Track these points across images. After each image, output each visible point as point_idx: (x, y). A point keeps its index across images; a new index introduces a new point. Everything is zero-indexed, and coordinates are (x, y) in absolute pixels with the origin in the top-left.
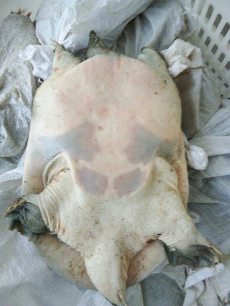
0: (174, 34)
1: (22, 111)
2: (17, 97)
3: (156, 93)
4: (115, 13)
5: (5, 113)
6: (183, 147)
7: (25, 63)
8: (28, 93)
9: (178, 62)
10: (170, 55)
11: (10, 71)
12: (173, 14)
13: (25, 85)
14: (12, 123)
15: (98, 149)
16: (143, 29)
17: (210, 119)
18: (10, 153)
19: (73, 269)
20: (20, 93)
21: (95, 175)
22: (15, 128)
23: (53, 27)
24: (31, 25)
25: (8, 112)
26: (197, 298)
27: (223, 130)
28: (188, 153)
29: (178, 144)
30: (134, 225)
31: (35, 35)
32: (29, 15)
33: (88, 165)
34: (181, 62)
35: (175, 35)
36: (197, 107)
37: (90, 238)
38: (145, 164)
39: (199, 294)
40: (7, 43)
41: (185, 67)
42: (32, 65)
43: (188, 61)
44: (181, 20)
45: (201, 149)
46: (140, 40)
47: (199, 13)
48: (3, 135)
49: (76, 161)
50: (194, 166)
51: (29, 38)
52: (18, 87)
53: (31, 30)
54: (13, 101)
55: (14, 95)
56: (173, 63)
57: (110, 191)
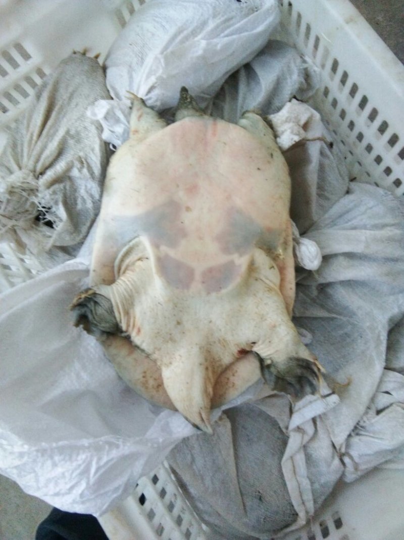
0: (289, 92)
1: (86, 186)
2: (81, 168)
3: (259, 169)
4: (213, 64)
5: (65, 188)
6: (290, 238)
7: (92, 123)
8: (95, 163)
9: (289, 131)
10: (279, 122)
11: (72, 132)
12: (289, 67)
13: (91, 152)
14: (73, 201)
15: (183, 233)
16: (248, 84)
17: (331, 208)
18: (68, 241)
19: (147, 381)
20: (85, 162)
21: (179, 265)
22: (75, 208)
23: (131, 77)
24: (100, 71)
25: (68, 188)
26: (304, 443)
27: (347, 222)
28: (297, 248)
29: (284, 234)
30: (223, 330)
31: (105, 85)
32: (97, 57)
33: (172, 253)
34: (292, 132)
35: (291, 94)
36: (313, 190)
37: (170, 342)
38: (241, 256)
39: (307, 438)
40: (68, 95)
41: (297, 138)
42: (101, 126)
43: (302, 131)
44: (299, 76)
45: (314, 243)
46: (244, 99)
47: (323, 66)
48: (60, 216)
49: (156, 246)
50: (304, 265)
51: (98, 89)
52: (81, 154)
53: (101, 79)
54: (75, 173)
55: (77, 164)
56: (283, 132)
57: (197, 286)
